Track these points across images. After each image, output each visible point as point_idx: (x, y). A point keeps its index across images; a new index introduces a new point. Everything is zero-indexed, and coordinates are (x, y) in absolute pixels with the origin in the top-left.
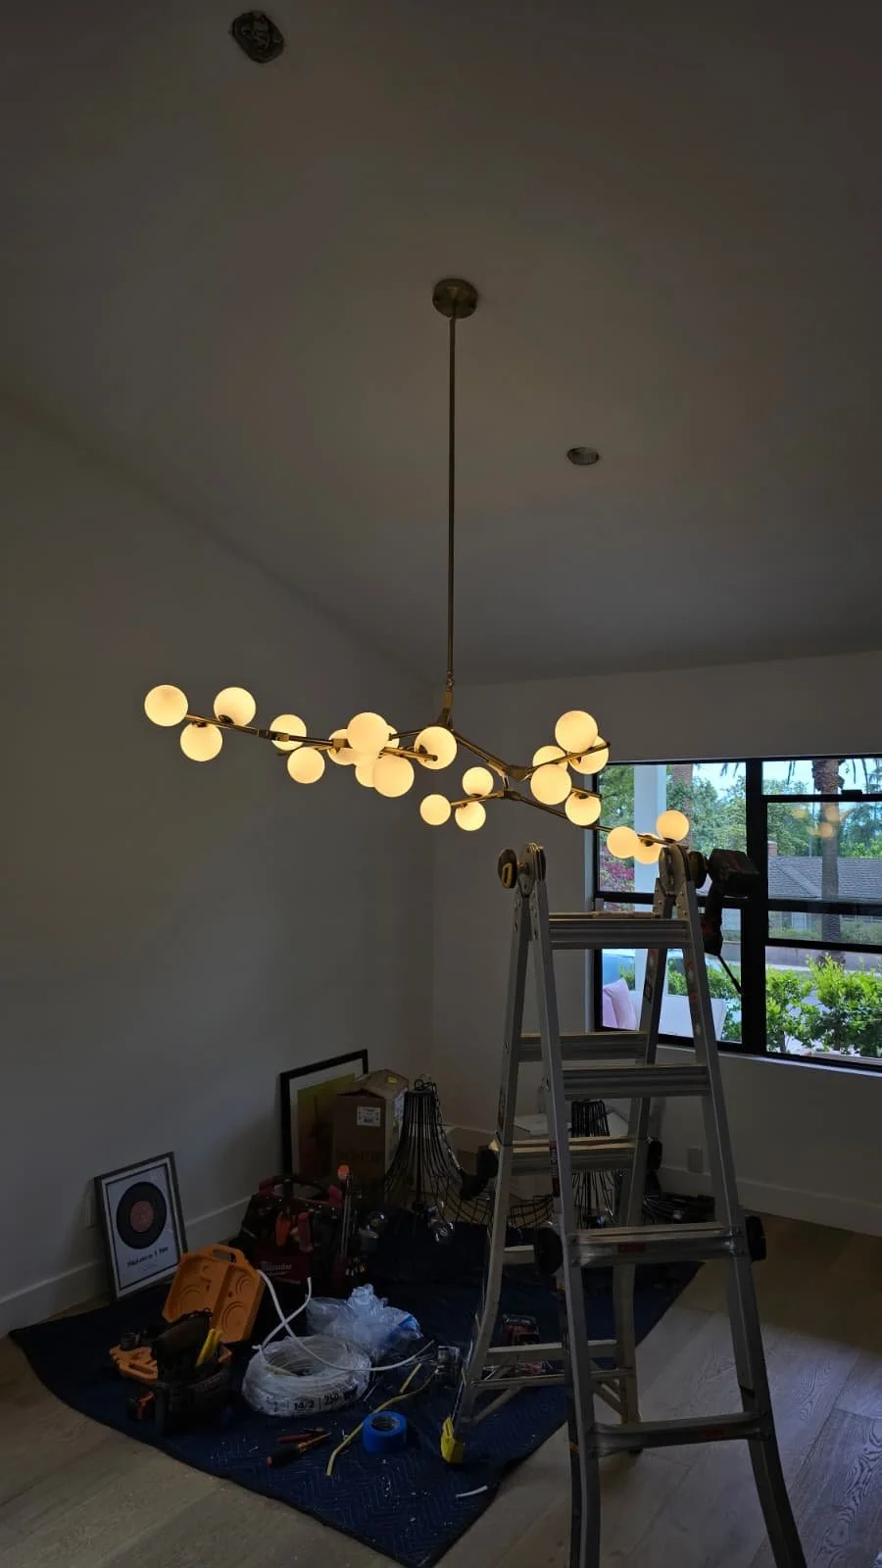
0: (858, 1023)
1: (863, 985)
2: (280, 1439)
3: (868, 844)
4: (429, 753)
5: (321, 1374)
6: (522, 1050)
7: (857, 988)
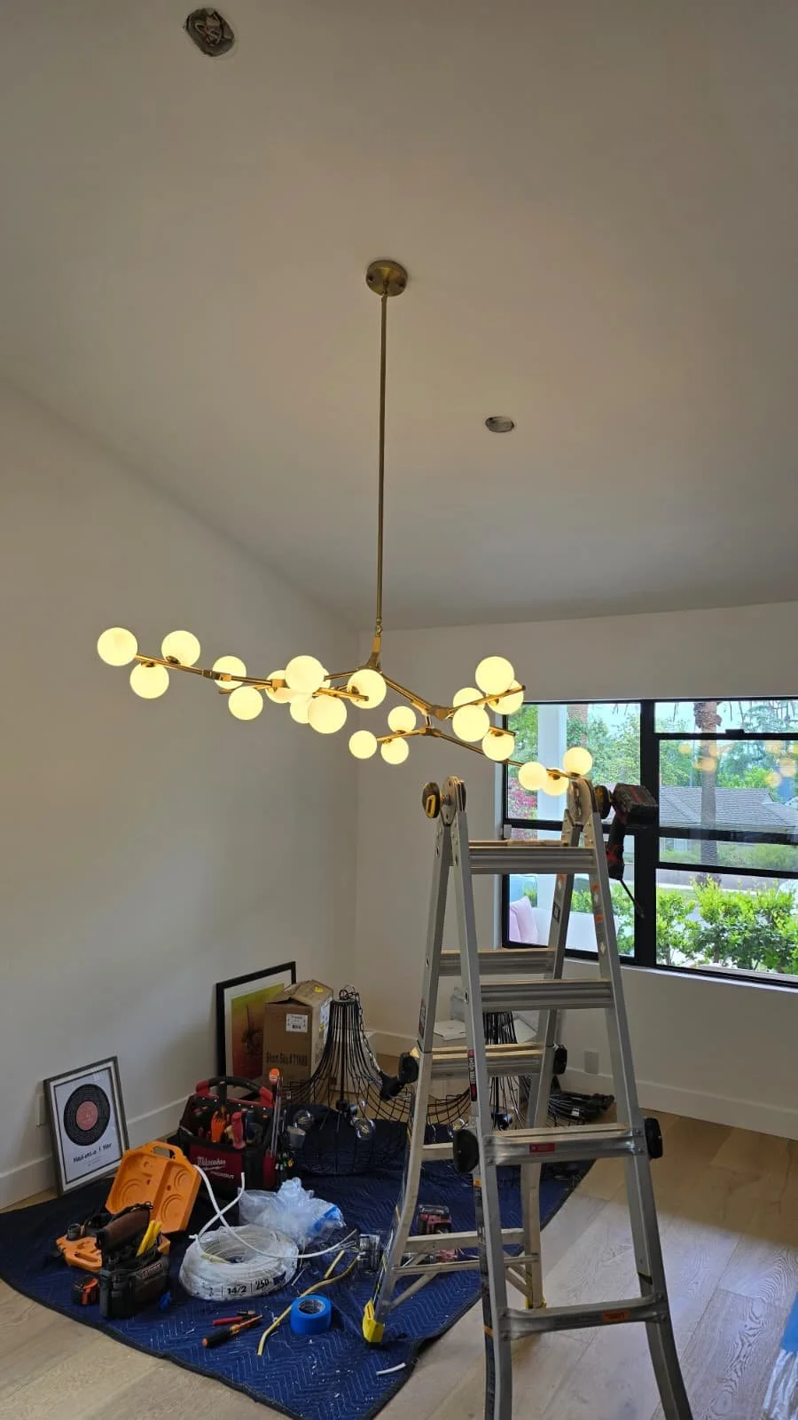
0: (735, 938)
1: (740, 904)
2: (214, 1322)
3: (743, 776)
4: (361, 693)
5: (251, 1261)
6: (443, 965)
7: (735, 906)
